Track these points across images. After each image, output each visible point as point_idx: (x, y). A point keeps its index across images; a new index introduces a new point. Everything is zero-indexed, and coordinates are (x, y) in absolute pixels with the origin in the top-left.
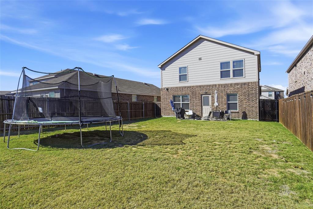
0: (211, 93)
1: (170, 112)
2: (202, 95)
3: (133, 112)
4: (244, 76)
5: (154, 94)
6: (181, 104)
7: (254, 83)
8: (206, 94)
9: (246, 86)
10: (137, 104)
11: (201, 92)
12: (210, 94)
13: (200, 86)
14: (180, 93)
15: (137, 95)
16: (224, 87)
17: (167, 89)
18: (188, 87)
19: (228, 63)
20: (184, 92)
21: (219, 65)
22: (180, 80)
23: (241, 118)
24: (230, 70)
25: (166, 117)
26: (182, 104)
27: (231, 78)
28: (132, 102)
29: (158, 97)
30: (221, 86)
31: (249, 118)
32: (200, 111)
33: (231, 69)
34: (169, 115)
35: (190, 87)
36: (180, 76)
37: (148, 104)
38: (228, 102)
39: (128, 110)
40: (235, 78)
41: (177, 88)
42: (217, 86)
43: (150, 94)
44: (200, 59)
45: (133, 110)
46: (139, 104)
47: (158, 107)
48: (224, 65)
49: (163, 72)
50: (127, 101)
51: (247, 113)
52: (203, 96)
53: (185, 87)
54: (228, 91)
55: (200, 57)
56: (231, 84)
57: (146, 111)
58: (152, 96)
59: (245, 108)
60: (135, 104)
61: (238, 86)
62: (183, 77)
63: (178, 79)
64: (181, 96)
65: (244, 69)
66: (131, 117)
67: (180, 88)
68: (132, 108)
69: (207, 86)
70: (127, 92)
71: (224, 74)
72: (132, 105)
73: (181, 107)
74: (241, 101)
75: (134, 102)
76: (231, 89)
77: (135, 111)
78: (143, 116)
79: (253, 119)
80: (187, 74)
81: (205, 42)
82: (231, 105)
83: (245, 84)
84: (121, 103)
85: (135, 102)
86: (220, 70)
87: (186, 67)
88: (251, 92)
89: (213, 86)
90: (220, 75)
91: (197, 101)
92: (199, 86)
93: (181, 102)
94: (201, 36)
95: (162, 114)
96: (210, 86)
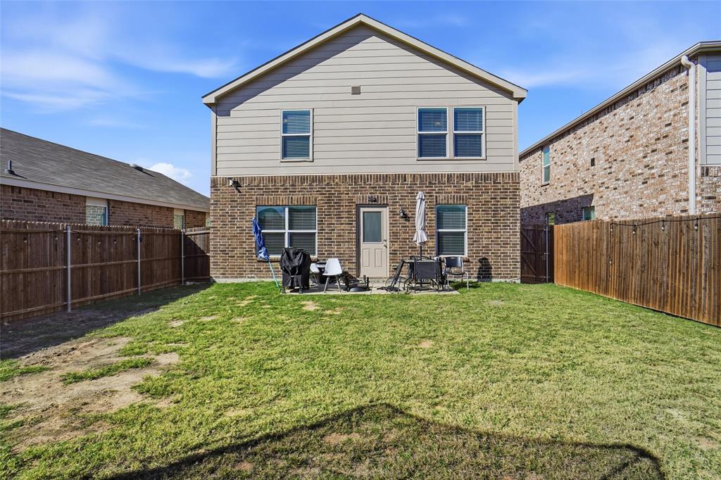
0: (390, 202)
1: (246, 266)
2: (358, 206)
3: (90, 272)
4: (483, 157)
5: (174, 201)
6: (286, 236)
7: (509, 176)
8: (374, 202)
9: (490, 184)
10: (110, 236)
11: (358, 198)
12: (385, 206)
13: (355, 179)
14: (282, 199)
15: (108, 200)
16: (430, 183)
17: (237, 184)
18: (314, 179)
19: (440, 114)
20: (297, 197)
21: (416, 117)
22: (285, 155)
23: (475, 278)
24: (444, 136)
25: (229, 281)
26: (291, 235)
27: (447, 157)
28: (85, 228)
29: (185, 211)
30: (422, 181)
31: (495, 277)
32: (354, 260)
33: (450, 132)
34: (241, 275)
35: (320, 179)
36: (285, 139)
37: (157, 235)
38: (440, 230)
39: (66, 264)
40: (459, 158)
41: (272, 179)
42: (409, 180)
43: (161, 200)
44: (356, 91)
45: (89, 264)
46: (122, 235)
47: (196, 245)
48: (428, 117)
49: (222, 120)
50: (61, 226)
51: (491, 261)
52: (362, 210)
53: (303, 179)
54: (442, 196)
55: (356, 84)
56: (449, 177)
57: (147, 265)
58: (168, 208)
59: (486, 247)
60: (101, 235)
61: (469, 184)
62: (295, 146)
63: (279, 149)
64: (287, 210)
65: (483, 136)
66: (81, 291)
67: (285, 179)
68: (84, 253)
69: (378, 178)
70: (65, 184)
71: (429, 146)
72: (85, 241)
73: (286, 246)
74: (476, 228)
75: (94, 228)
76: (450, 189)
77: (101, 267)
78: (136, 285)
79: (505, 278)
80: (311, 134)
81: (374, 39)
82: (445, 238)
83: (486, 177)
84: (26, 233)
85: (102, 229)
86: (416, 132)
87: (307, 113)
88: (502, 202)
89: (396, 178)
90: (416, 146)
91: (342, 227)
92: (351, 177)
93: (287, 231)
94: (362, 18)
95: (213, 274)
96: (386, 178)
